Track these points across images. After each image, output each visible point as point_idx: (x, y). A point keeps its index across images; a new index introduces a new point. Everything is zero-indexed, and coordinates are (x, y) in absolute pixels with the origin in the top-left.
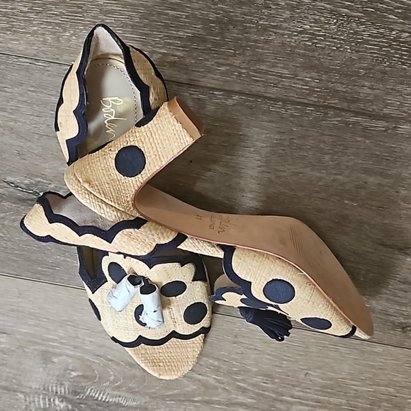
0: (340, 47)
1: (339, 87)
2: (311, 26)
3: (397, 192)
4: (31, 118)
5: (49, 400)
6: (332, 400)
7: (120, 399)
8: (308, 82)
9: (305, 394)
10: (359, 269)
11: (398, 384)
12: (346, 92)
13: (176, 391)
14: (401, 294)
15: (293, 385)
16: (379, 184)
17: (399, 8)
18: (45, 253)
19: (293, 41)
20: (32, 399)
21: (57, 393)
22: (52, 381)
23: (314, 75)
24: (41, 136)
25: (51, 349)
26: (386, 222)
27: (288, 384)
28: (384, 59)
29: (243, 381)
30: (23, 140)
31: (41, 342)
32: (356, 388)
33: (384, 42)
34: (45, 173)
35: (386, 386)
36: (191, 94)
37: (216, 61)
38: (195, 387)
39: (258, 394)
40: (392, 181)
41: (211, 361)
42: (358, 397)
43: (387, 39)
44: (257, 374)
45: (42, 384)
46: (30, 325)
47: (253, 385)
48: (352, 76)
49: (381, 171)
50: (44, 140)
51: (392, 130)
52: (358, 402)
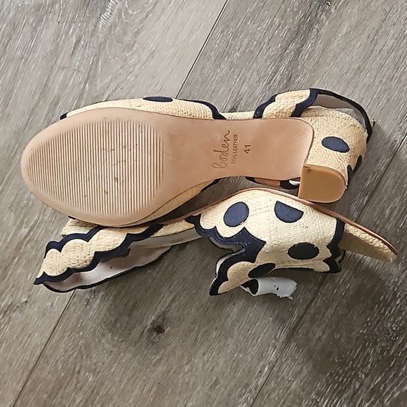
0: (367, 325)
1: (330, 311)
2: (398, 305)
3: (216, 329)
7: (109, 14)
8: (346, 285)
10: (159, 271)
12: (324, 316)
13: (100, 69)
14: (125, 300)
16: (229, 316)
17: (385, 388)
19: (390, 285)
23: (351, 293)
24: (387, 14)
26: (193, 310)
28: (342, 359)
32: (55, 232)
33: (358, 364)
34: (348, 7)
36: (374, 173)
37: (398, 208)
38: (98, 88)
40: (228, 328)
42: (46, 232)
43: (359, 368)
48: (336, 327)
49: (240, 322)
50: (382, 15)
51: (274, 344)
52: (42, 230)
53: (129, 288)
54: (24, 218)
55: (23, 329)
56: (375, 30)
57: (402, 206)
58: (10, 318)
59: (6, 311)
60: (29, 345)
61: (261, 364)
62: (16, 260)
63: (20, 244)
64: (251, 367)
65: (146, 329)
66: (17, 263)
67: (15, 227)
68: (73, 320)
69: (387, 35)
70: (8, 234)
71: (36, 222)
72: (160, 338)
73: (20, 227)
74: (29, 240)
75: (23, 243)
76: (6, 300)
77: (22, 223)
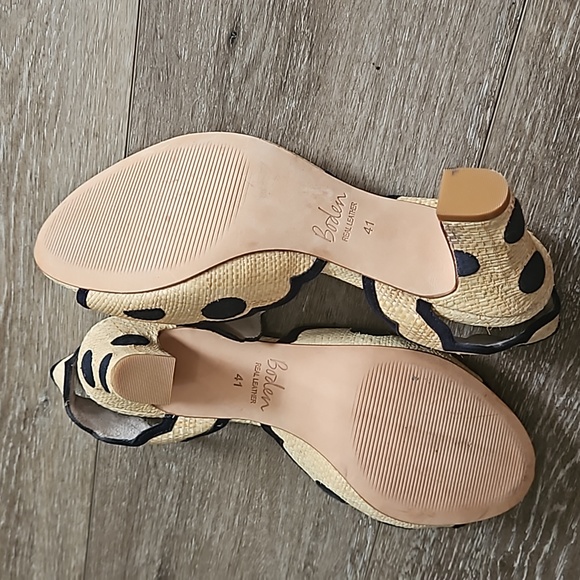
2: (575, 256)
6: (21, 269)
9: (23, 234)
11: (55, 353)
15: (33, 218)
27: (34, 210)
29: (29, 145)
32: (42, 301)
35: (50, 338)
37: (542, 113)
38: (7, 65)
39: (12, 166)
42: (29, 304)
43: (539, 357)
44: (43, 166)
47: (25, 159)
52: (23, 304)
55: (58, 435)
58: (34, 426)
59: (25, 419)
60: (74, 451)
62: (6, 351)
66: (9, 356)
71: (9, 294)
74: (12, 320)
75: (4, 326)
76: (18, 406)
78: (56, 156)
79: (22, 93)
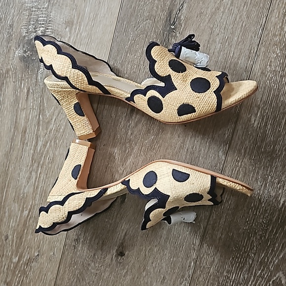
0: (248, 223)
1: (223, 220)
2: (263, 207)
3: (156, 246)
4: (225, 23)
5: (43, 24)
6: (38, 195)
7: (42, 69)
8: (228, 202)
9: (41, 181)
10: (112, 219)
12: (219, 223)
13: (46, 104)
14: (97, 241)
15: (47, 174)
16: (162, 237)
17: (268, 260)
18: (135, 27)
19: (255, 196)
20: (44, 12)
21: (47, 29)
22: (54, 26)
23: (232, 206)
24: (212, 29)
25: (74, 27)
26: (139, 238)
27: (48, 172)
28: (237, 247)
29: (50, 146)
30: (210, 16)
31: (79, 21)
33: (248, 249)
34: (186, 31)
36: (228, 130)
37: (248, 147)
38: (48, 116)
39: (42, 154)
40: (163, 244)
41: (63, 127)
43: (249, 251)
44: (54, 154)
45: (53, 20)
46: (90, 14)
47: (48, 151)
48: (229, 228)
49: (169, 238)
50: (209, 31)
51: (194, 247)
53: (97, 233)
54: (23, 205)
55: (40, 272)
56: (207, 41)
57: (251, 146)
58: (31, 267)
59: (28, 263)
60: (46, 280)
61: (188, 261)
62: (25, 231)
63: (25, 221)
64: (183, 264)
65: (114, 256)
66: (26, 233)
67: (20, 212)
68: (68, 260)
69: (215, 42)
70: (17, 217)
71: (31, 206)
72: (123, 259)
73: (22, 211)
74: (30, 218)
75: (27, 220)
76: (26, 257)
77: (23, 208)
78: (60, 151)
79: (51, 127)
